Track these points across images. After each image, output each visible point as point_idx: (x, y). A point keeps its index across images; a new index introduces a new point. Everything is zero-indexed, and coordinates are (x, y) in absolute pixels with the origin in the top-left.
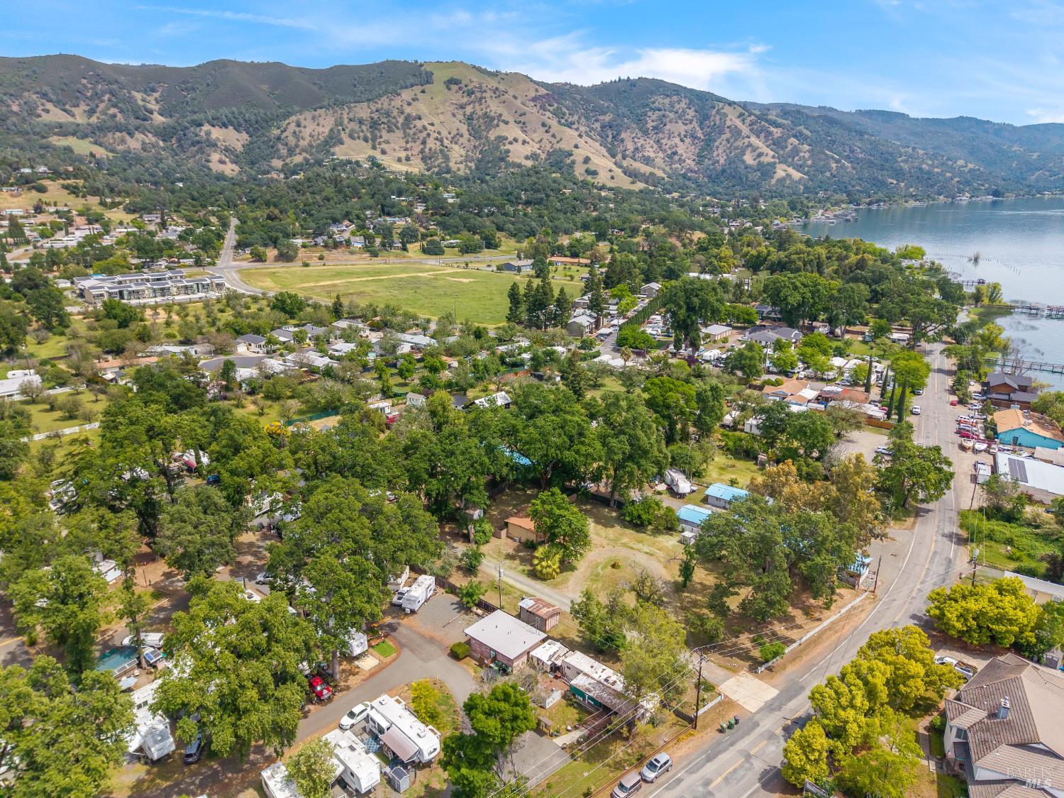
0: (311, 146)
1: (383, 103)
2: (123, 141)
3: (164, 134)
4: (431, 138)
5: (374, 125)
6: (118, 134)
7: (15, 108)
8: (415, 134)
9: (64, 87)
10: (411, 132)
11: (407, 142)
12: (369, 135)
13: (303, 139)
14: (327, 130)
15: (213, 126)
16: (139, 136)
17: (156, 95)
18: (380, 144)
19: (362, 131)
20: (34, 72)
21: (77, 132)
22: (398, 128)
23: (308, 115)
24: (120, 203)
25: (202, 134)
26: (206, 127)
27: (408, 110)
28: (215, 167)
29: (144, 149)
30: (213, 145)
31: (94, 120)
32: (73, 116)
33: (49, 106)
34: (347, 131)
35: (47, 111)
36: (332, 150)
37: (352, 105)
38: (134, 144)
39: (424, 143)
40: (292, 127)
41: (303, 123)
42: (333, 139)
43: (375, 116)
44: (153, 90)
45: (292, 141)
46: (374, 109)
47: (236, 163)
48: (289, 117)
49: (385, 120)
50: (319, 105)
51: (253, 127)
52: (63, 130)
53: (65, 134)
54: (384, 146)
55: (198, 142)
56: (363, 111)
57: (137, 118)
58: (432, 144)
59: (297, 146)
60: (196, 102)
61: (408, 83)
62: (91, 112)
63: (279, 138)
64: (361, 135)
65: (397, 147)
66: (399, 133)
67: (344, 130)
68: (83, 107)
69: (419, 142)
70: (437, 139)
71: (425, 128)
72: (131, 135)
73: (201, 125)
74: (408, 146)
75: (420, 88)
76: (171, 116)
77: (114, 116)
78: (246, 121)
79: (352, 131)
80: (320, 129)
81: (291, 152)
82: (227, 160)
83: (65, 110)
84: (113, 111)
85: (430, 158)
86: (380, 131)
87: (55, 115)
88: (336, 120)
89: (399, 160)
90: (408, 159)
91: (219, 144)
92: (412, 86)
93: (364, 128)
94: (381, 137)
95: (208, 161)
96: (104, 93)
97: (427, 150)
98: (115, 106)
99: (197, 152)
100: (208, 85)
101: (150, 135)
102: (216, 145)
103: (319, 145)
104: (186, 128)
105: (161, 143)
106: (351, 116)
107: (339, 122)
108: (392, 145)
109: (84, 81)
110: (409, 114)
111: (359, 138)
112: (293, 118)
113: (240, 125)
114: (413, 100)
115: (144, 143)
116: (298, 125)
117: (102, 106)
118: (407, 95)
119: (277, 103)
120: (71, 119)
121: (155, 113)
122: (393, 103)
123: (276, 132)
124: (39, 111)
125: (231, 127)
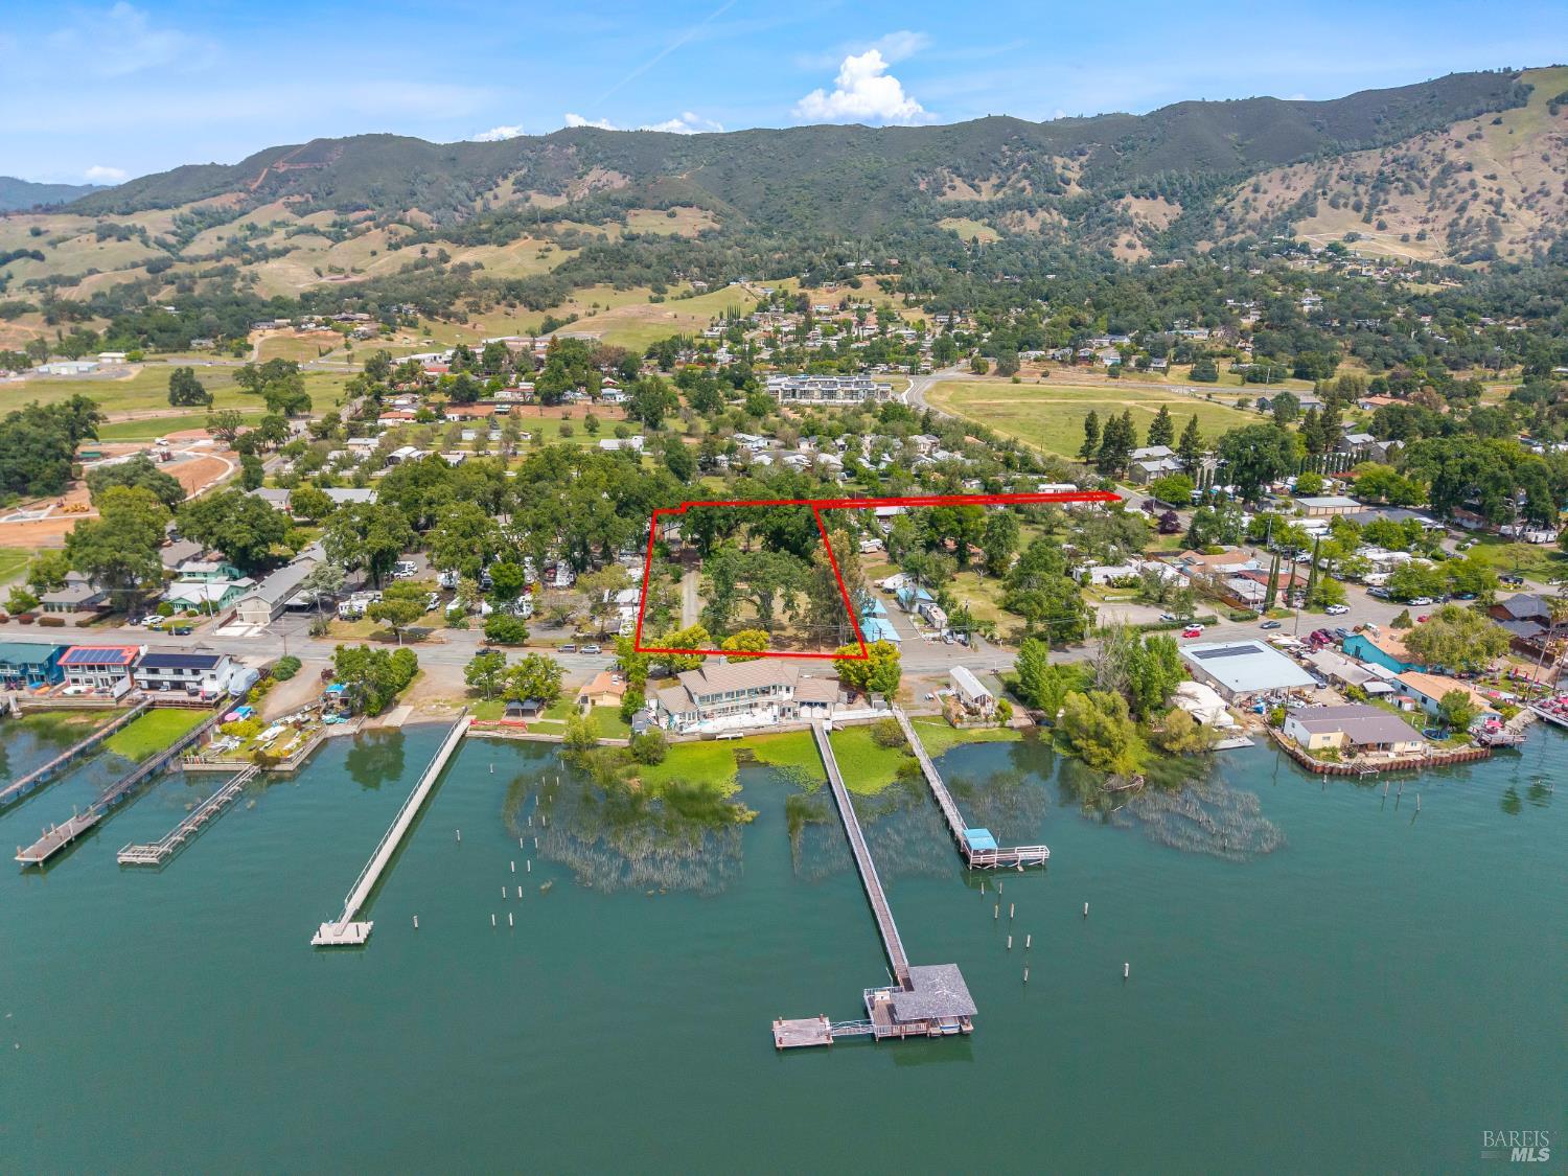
0: (1264, 220)
1: (1413, 147)
2: (1021, 221)
3: (1071, 211)
4: (1479, 202)
5: (1382, 182)
6: (1018, 213)
7: (922, 187)
8: (1450, 195)
9: (980, 158)
10: (1444, 192)
11: (1430, 210)
12: (1366, 200)
13: (1256, 210)
14: (1297, 196)
15: (1137, 197)
16: (1042, 214)
17: (1083, 159)
18: (1380, 213)
19: (1356, 195)
20: (956, 143)
21: (973, 212)
22: (1422, 187)
23: (1276, 173)
24: (923, 301)
25: (1119, 209)
26: (1129, 199)
27: (1453, 155)
28: (1120, 252)
29: (1042, 232)
30: (1126, 223)
31: (1000, 195)
32: (979, 192)
33: (958, 182)
34: (1330, 195)
35: (953, 188)
36: (1294, 225)
37: (1354, 154)
38: (1032, 225)
39: (1462, 209)
40: (1247, 193)
41: (1264, 186)
42: (1304, 208)
43: (1387, 170)
44: (1081, 153)
45: (1238, 212)
46: (1389, 157)
47: (1149, 246)
48: (1247, 177)
49: (1403, 176)
50: (1302, 157)
51: (1191, 196)
52: (958, 210)
53: (958, 216)
54: (1385, 217)
55: (1110, 220)
56: (1370, 163)
57: (1049, 191)
58: (1476, 211)
59: (1242, 221)
60: (1128, 166)
61: (1471, 111)
62: (1001, 186)
63: (1220, 211)
64: (1352, 200)
65: (1408, 218)
66: (1422, 196)
67: (1324, 193)
68: (994, 180)
69: (1454, 208)
70: (1490, 202)
71: (1473, 184)
72: (1032, 213)
73: (1121, 197)
74: (1431, 215)
75: (1494, 116)
76: (1092, 186)
77: (1023, 190)
78: (1185, 188)
79: (1339, 195)
80: (1290, 194)
81: (1231, 229)
82: (1139, 243)
83: (972, 186)
84: (1025, 183)
85: (1463, 235)
86: (1387, 192)
87: (962, 193)
88: (1318, 179)
89: (1405, 239)
90: (1421, 236)
91: (1136, 221)
92: (1479, 113)
93: (1361, 189)
94: (1385, 202)
95: (1113, 245)
96: (1021, 161)
97: (1462, 222)
98: (1027, 177)
99: (1104, 233)
100: (1153, 140)
101: (1055, 213)
102: (1131, 224)
103: (1278, 218)
104: (1102, 201)
105: (1065, 222)
106: (1346, 171)
107: (1322, 184)
108: (1401, 215)
109: (1005, 148)
110: (1451, 163)
111: (1346, 205)
112: (1253, 180)
113: (1174, 194)
114: (1470, 138)
115: (1044, 223)
116: (1256, 190)
117: (1014, 177)
118: (1458, 131)
119: (1242, 158)
120: (976, 197)
121: (1073, 183)
122: (1429, 146)
123: (1220, 201)
124: (946, 189)
125: (1161, 198)
